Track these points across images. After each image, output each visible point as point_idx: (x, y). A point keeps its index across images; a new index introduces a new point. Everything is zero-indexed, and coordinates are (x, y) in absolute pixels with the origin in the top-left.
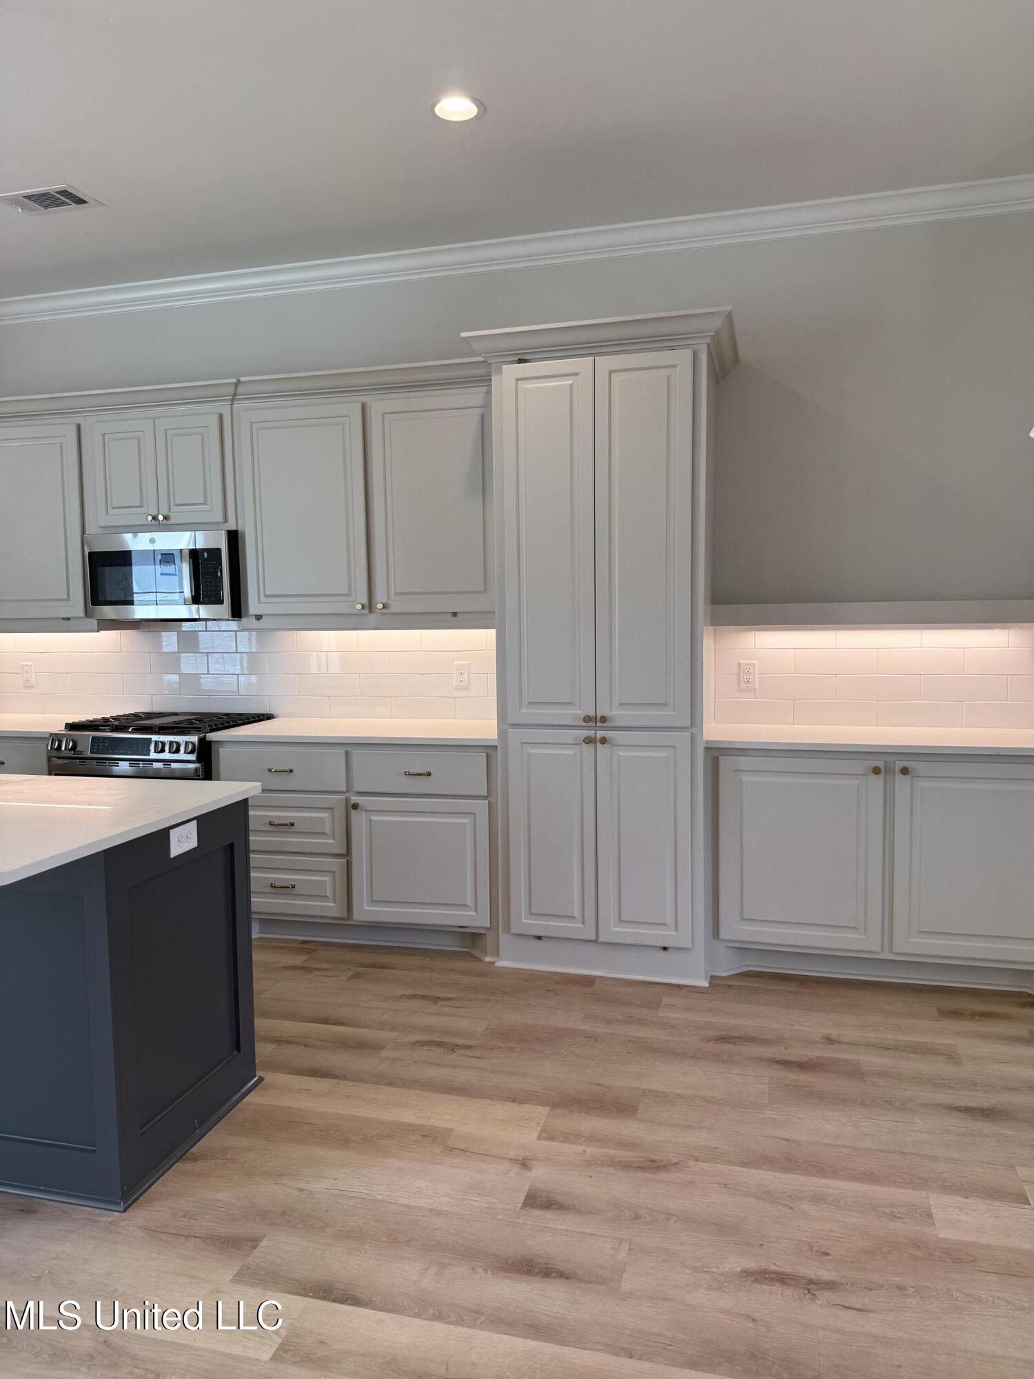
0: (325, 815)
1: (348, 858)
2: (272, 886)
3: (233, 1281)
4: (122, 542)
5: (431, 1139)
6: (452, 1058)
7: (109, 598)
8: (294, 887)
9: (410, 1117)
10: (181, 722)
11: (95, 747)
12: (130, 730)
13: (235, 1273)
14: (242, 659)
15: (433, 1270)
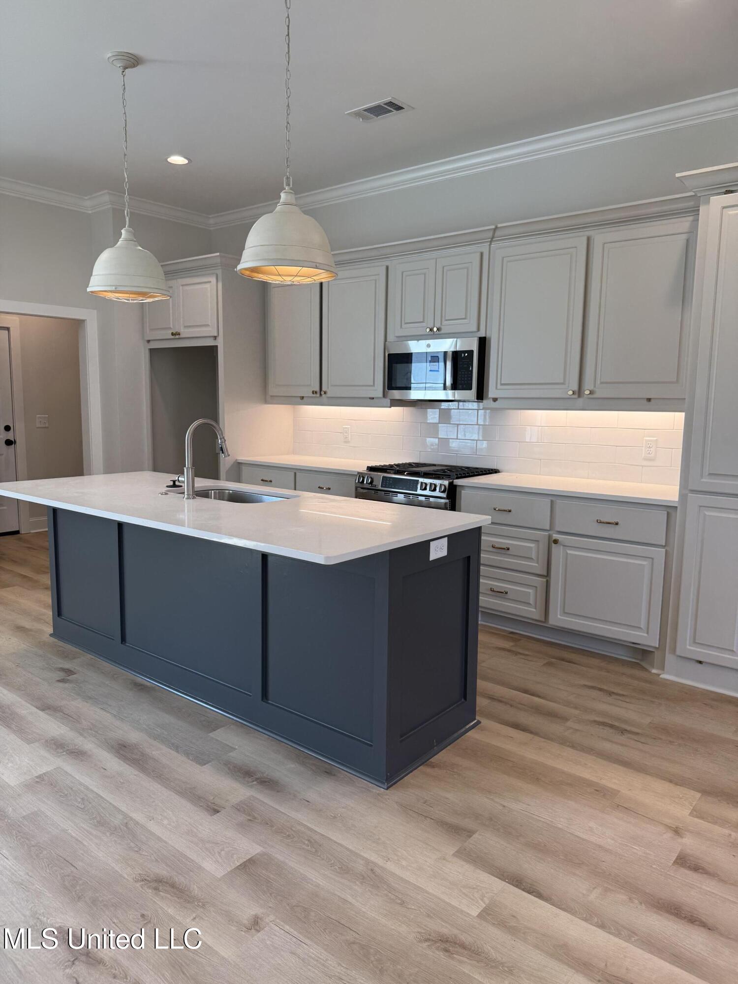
0: (532, 545)
1: (548, 578)
2: (491, 590)
3: (454, 855)
4: (407, 347)
5: (602, 794)
6: (623, 739)
7: (399, 385)
8: (507, 593)
9: (586, 774)
10: (438, 471)
11: (384, 483)
12: (405, 474)
13: (456, 850)
14: (479, 428)
15: (598, 891)
